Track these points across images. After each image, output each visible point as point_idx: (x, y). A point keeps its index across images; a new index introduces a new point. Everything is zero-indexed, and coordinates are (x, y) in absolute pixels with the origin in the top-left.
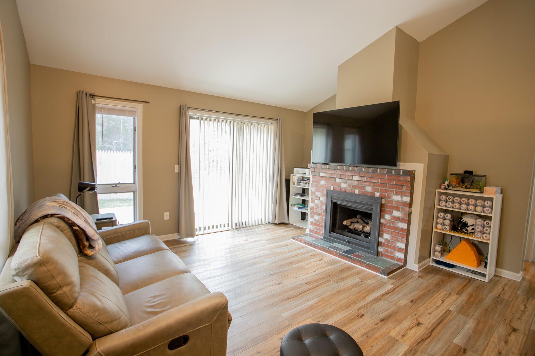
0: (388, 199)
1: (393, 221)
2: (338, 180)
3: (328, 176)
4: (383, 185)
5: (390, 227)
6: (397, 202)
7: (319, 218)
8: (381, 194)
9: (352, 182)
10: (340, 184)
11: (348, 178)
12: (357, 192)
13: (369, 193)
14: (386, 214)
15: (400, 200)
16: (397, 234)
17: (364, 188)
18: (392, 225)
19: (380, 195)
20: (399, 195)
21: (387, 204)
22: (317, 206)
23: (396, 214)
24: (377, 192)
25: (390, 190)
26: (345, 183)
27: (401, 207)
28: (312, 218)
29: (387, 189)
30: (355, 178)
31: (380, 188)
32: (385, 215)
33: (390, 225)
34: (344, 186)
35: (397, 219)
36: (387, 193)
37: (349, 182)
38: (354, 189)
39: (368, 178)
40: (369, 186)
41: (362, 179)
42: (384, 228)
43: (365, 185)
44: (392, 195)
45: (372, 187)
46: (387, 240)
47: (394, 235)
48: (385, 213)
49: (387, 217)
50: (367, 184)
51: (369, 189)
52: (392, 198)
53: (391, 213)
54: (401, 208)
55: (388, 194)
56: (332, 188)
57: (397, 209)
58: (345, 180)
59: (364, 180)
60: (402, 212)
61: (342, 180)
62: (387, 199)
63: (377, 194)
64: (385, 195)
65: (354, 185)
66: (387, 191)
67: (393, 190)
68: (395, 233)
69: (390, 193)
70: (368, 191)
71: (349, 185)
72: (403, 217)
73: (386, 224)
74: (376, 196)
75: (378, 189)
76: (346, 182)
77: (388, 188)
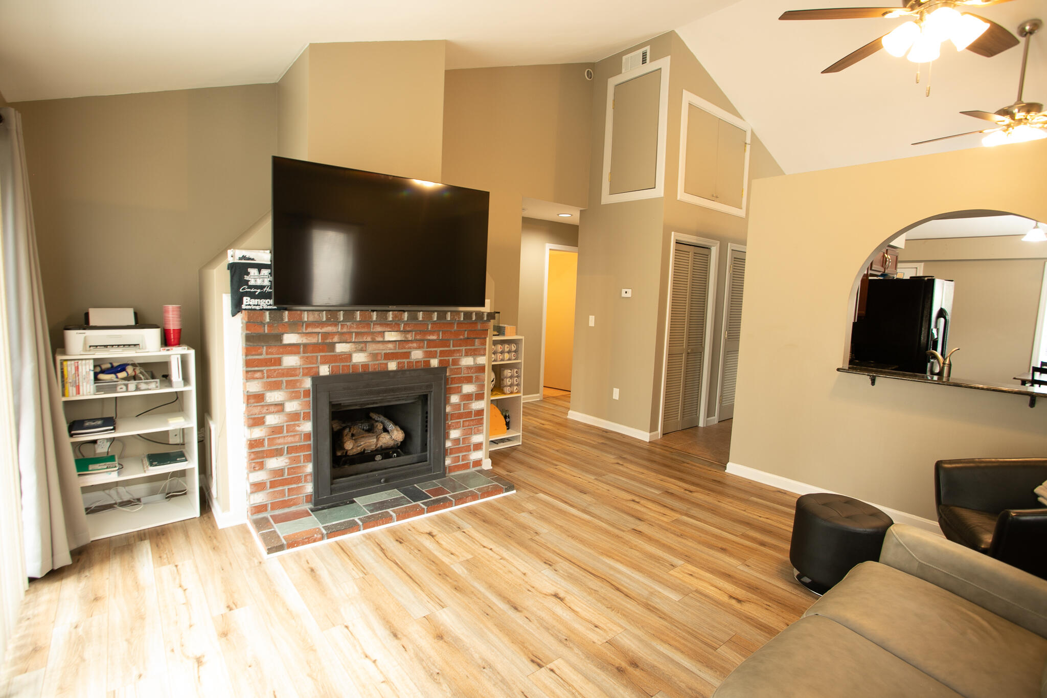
0: (455, 367)
1: (464, 402)
2: (341, 348)
3: (313, 340)
4: (444, 343)
5: (460, 416)
6: (469, 368)
7: (287, 461)
8: (442, 360)
9: (381, 346)
10: (349, 356)
11: (372, 338)
12: (392, 366)
13: (418, 364)
14: (454, 393)
15: (472, 363)
16: (472, 423)
17: (407, 355)
18: (462, 411)
19: (440, 362)
20: (471, 355)
21: (452, 376)
22: (276, 430)
23: (468, 388)
24: (435, 357)
25: (457, 350)
26: (362, 350)
27: (474, 375)
28: (259, 469)
29: (452, 348)
30: (391, 336)
31: (438, 350)
32: (450, 397)
33: (459, 412)
34: (359, 358)
35: (468, 397)
36: (451, 356)
37: (372, 348)
38: (385, 362)
39: (418, 333)
40: (419, 348)
41: (406, 338)
42: (451, 420)
43: (411, 349)
44: (460, 357)
45: (424, 350)
46: (457, 441)
47: (468, 426)
48: (450, 394)
49: (455, 399)
50: (415, 345)
51: (417, 355)
52: (460, 363)
53: (458, 391)
54: (474, 378)
55: (453, 358)
56: (324, 370)
57: (469, 380)
58: (363, 345)
59: (410, 339)
60: (477, 383)
61: (353, 346)
62: (452, 367)
63: (434, 363)
64: (449, 360)
65: (385, 352)
66: (451, 353)
67: (461, 348)
68: (467, 423)
69: (456, 356)
70: (416, 359)
71: (374, 356)
72: (478, 391)
73: (453, 412)
74: (432, 366)
75: (436, 352)
76: (366, 348)
77: (453, 346)
